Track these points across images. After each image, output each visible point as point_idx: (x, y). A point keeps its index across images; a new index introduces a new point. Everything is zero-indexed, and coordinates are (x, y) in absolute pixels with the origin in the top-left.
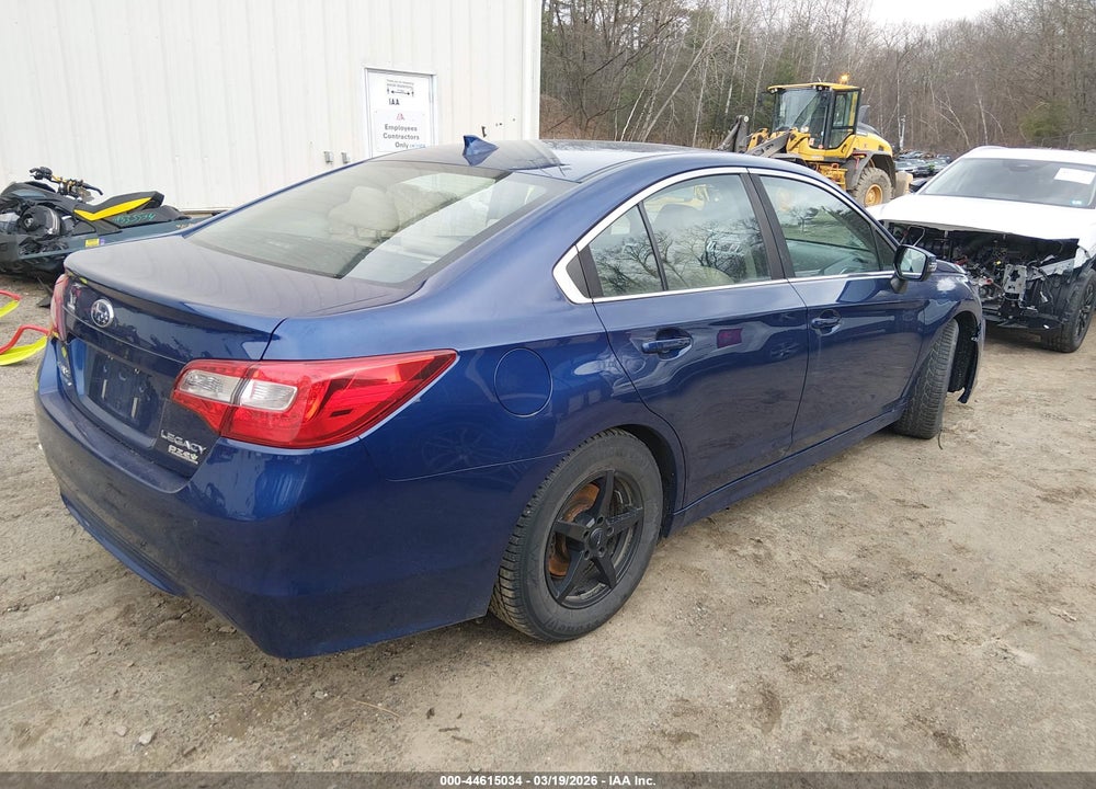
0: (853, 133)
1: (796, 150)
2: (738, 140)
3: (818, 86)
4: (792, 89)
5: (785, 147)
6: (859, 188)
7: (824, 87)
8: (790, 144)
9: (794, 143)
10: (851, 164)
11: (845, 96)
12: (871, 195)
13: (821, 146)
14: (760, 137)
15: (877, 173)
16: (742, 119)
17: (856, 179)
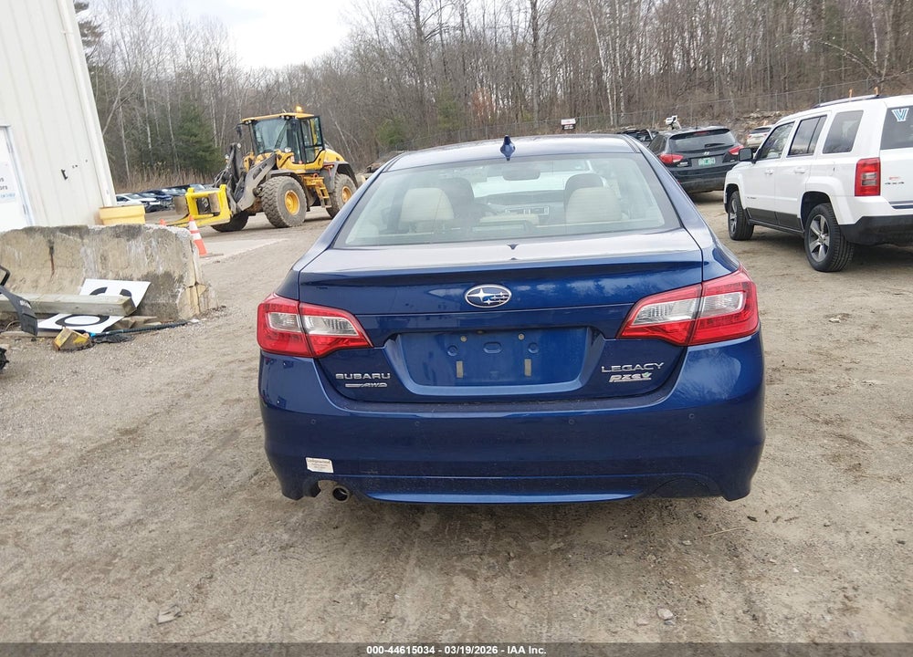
0: (324, 149)
1: (284, 167)
2: (237, 164)
3: (285, 116)
4: (263, 120)
5: (276, 165)
6: (336, 190)
7: (291, 117)
8: (279, 163)
9: (282, 161)
10: (324, 172)
11: (305, 123)
12: (344, 195)
13: (300, 162)
14: (250, 159)
15: (344, 178)
16: (235, 146)
17: (332, 184)
